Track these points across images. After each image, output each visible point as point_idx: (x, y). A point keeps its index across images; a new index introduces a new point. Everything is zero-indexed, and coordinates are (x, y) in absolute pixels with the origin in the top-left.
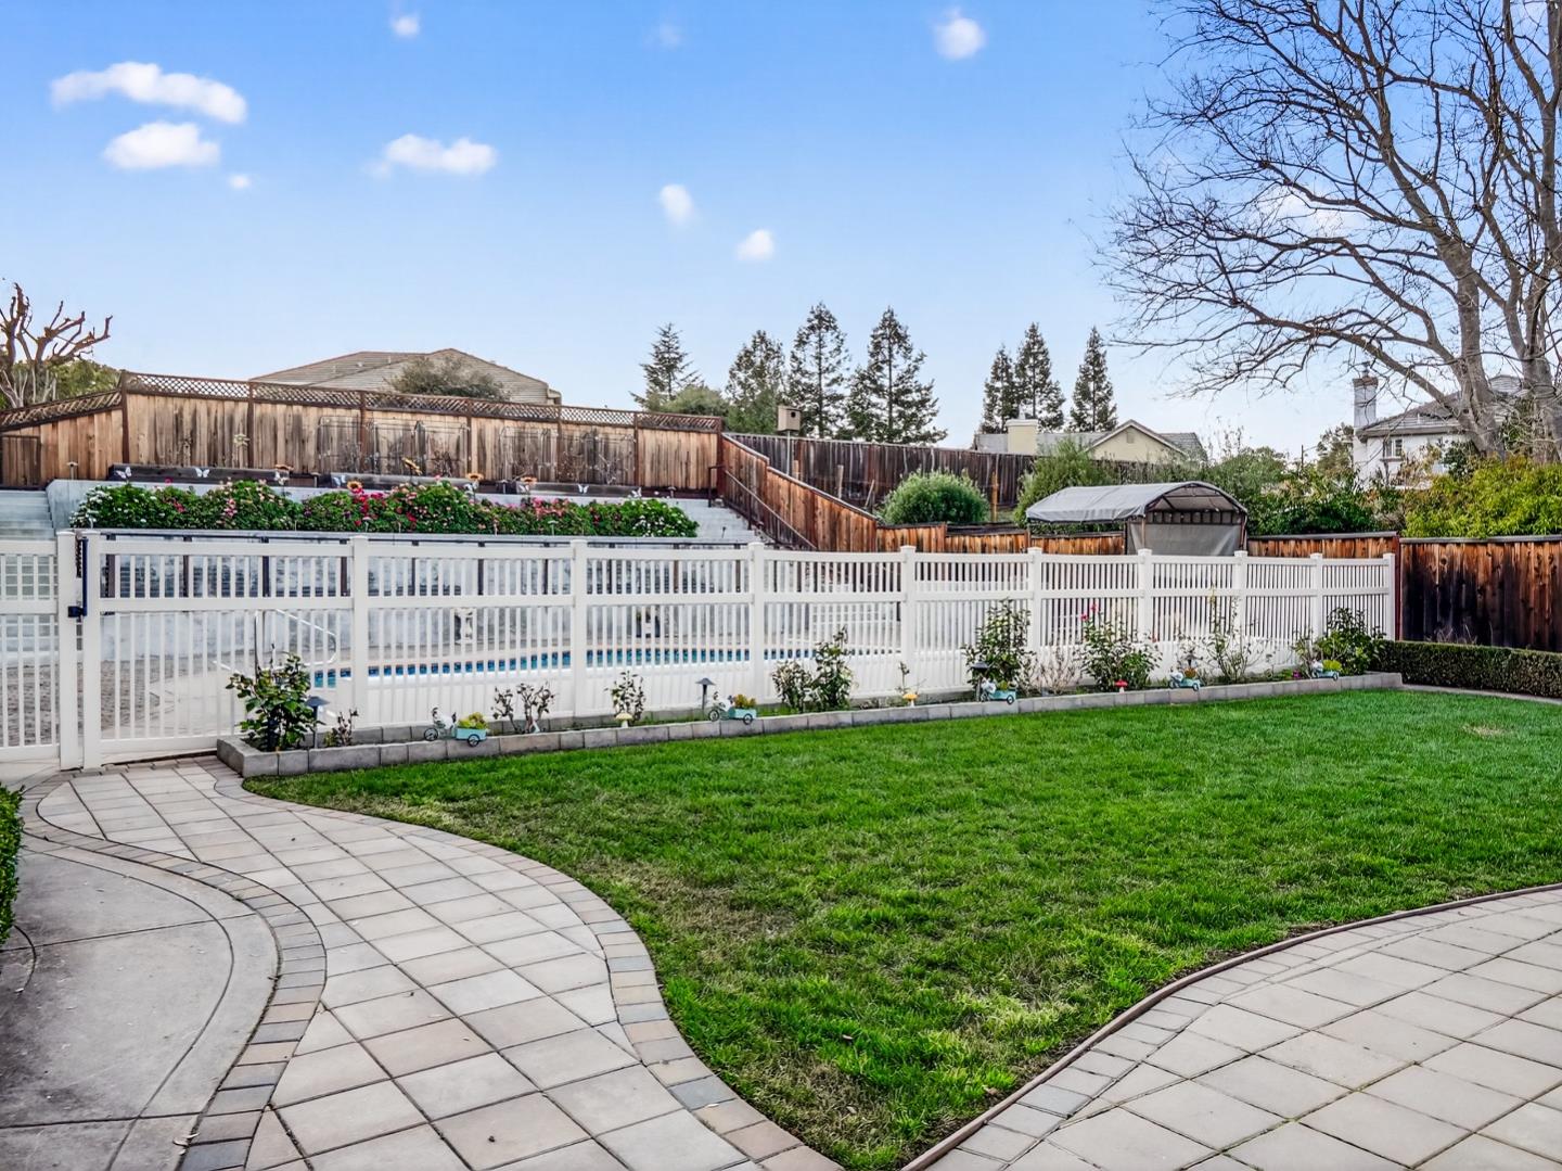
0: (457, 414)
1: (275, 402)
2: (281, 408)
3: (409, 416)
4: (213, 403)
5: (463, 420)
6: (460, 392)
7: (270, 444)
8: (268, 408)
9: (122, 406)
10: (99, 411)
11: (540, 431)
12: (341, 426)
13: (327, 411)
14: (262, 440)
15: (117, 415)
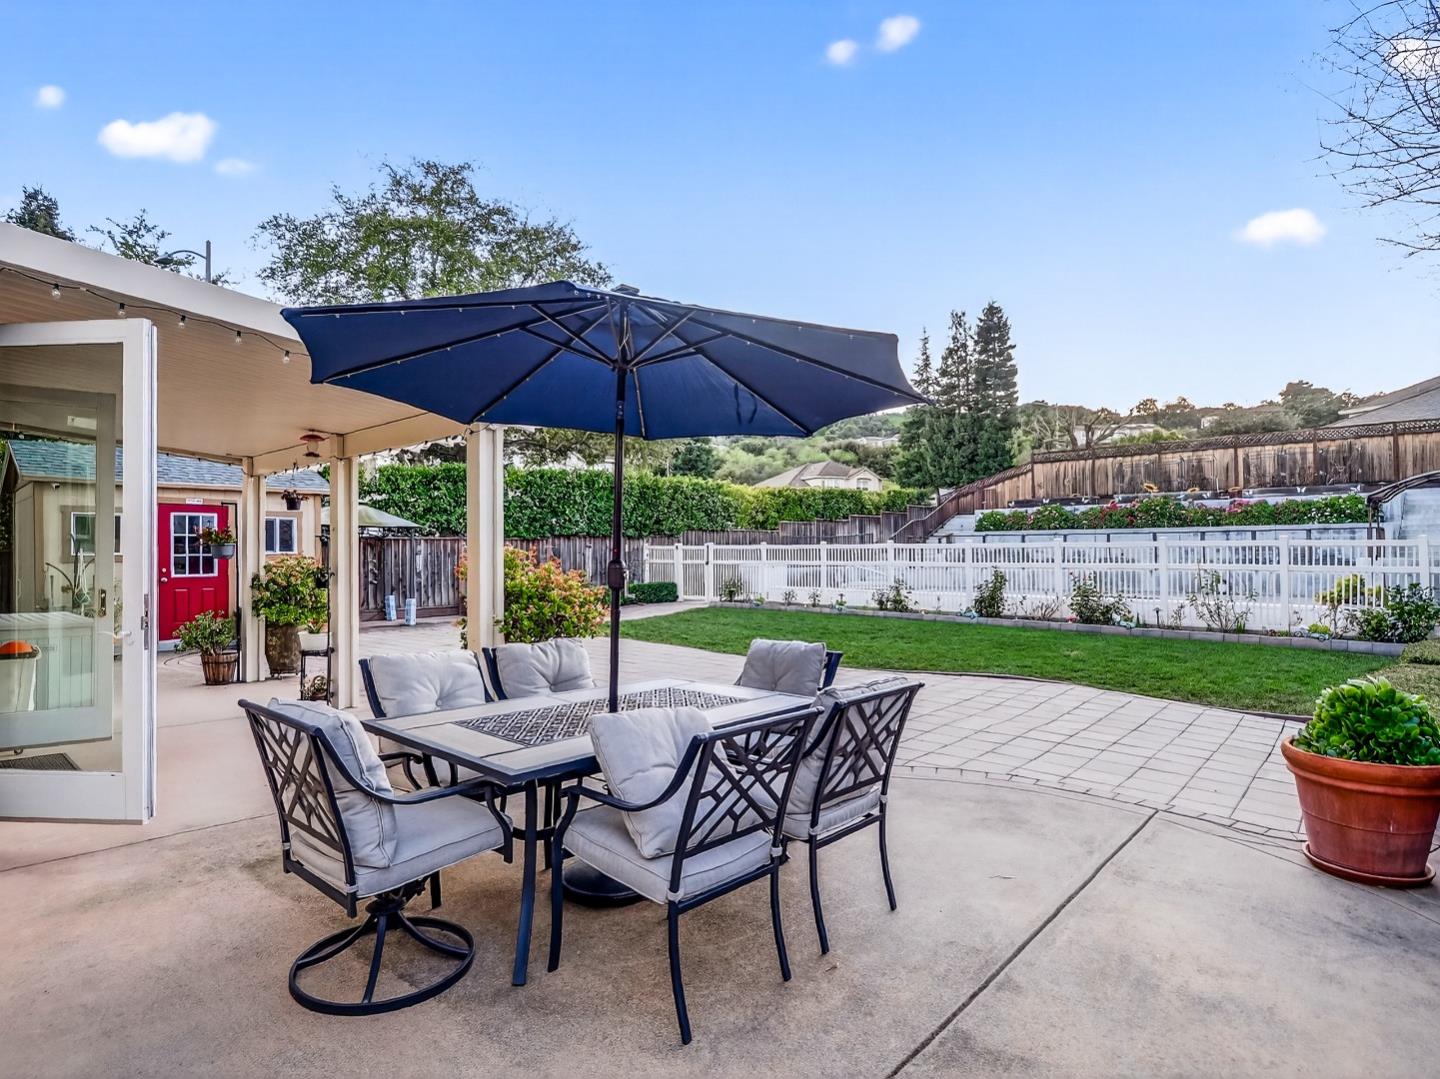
0: (1226, 446)
1: (1106, 457)
2: (1111, 459)
3: (1191, 454)
4: (1074, 463)
5: (1232, 451)
6: (1230, 432)
7: (1104, 479)
8: (1103, 461)
9: (1032, 470)
10: (1022, 474)
11: (1298, 450)
12: (1146, 466)
13: (1137, 458)
14: (1100, 478)
15: (1029, 475)
